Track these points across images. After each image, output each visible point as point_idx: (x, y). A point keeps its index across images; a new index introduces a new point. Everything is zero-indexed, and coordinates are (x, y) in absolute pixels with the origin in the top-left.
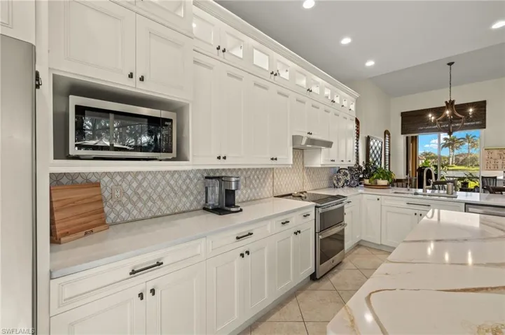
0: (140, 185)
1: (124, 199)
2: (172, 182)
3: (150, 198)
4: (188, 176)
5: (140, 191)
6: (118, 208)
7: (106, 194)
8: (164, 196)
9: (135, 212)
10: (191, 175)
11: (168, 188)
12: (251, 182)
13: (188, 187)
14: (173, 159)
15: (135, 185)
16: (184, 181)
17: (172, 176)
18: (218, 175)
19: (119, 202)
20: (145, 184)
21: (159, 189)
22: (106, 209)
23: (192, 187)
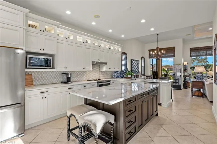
0: (42, 75)
1: (38, 79)
2: (51, 75)
3: (45, 79)
4: (56, 73)
5: (42, 77)
6: (36, 81)
7: (33, 77)
8: (49, 78)
9: (41, 83)
10: (58, 73)
11: (50, 76)
12: (78, 75)
13: (56, 76)
14: (51, 68)
15: (41, 75)
16: (55, 75)
17: (52, 73)
18: (66, 73)
19: (37, 79)
20: (44, 75)
21: (48, 77)
22: (33, 81)
23: (57, 76)
